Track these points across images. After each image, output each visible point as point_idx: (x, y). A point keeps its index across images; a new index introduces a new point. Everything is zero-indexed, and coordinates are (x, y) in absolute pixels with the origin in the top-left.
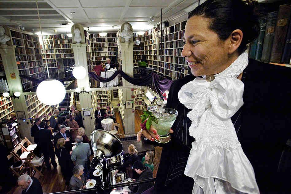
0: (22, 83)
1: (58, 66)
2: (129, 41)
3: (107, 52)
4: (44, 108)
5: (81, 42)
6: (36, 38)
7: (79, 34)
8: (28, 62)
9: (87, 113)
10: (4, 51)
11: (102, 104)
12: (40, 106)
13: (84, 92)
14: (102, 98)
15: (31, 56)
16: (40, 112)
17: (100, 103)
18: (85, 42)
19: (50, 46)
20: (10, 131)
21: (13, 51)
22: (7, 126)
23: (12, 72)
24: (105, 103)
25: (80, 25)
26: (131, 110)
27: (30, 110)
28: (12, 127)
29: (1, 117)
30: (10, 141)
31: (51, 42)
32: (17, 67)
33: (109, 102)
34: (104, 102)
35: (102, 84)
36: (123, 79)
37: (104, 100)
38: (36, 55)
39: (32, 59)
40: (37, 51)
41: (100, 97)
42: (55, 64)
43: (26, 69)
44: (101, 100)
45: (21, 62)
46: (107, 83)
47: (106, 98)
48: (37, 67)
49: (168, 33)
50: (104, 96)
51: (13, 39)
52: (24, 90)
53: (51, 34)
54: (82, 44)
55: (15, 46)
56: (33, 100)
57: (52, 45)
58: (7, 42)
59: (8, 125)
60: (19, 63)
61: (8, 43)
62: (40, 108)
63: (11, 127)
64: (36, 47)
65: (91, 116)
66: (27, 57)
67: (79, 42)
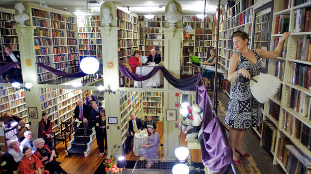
0: (38, 72)
1: (98, 54)
2: (176, 26)
3: (160, 40)
4: (70, 106)
5: (111, 25)
6: (72, 19)
7: (109, 15)
8: (54, 47)
9: (113, 121)
10: (21, 32)
11: (149, 108)
12: (64, 103)
13: (110, 91)
14: (150, 101)
15: (60, 40)
16: (63, 110)
17: (147, 107)
18: (117, 26)
19: (92, 29)
20: (6, 132)
21: (31, 32)
22: (3, 125)
23: (28, 58)
24: (154, 108)
25: (112, 4)
26: (174, 123)
27: (47, 107)
28: (11, 127)
29: (1, 110)
30: (4, 144)
31: (93, 25)
32: (35, 52)
33: (159, 107)
34: (152, 107)
35: (136, 83)
36: (165, 80)
37: (153, 104)
38: (68, 39)
39: (60, 43)
40: (71, 34)
41: (147, 100)
42: (95, 51)
43: (48, 55)
44: (149, 103)
45: (42, 46)
46: (143, 82)
47: (156, 102)
48: (67, 53)
49: (231, 16)
50: (152, 98)
51: (34, 19)
52: (41, 82)
53: (92, 15)
54: (112, 28)
55: (35, 27)
56: (53, 94)
57: (93, 28)
58: (25, 21)
59: (5, 124)
60: (38, 47)
61: (26, 23)
62: (64, 105)
63: (9, 126)
64: (69, 29)
65: (118, 125)
66: (53, 40)
67: (108, 25)
